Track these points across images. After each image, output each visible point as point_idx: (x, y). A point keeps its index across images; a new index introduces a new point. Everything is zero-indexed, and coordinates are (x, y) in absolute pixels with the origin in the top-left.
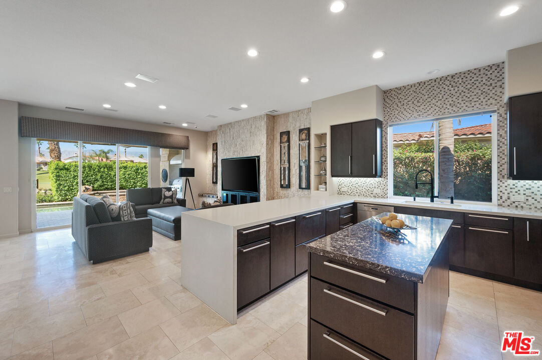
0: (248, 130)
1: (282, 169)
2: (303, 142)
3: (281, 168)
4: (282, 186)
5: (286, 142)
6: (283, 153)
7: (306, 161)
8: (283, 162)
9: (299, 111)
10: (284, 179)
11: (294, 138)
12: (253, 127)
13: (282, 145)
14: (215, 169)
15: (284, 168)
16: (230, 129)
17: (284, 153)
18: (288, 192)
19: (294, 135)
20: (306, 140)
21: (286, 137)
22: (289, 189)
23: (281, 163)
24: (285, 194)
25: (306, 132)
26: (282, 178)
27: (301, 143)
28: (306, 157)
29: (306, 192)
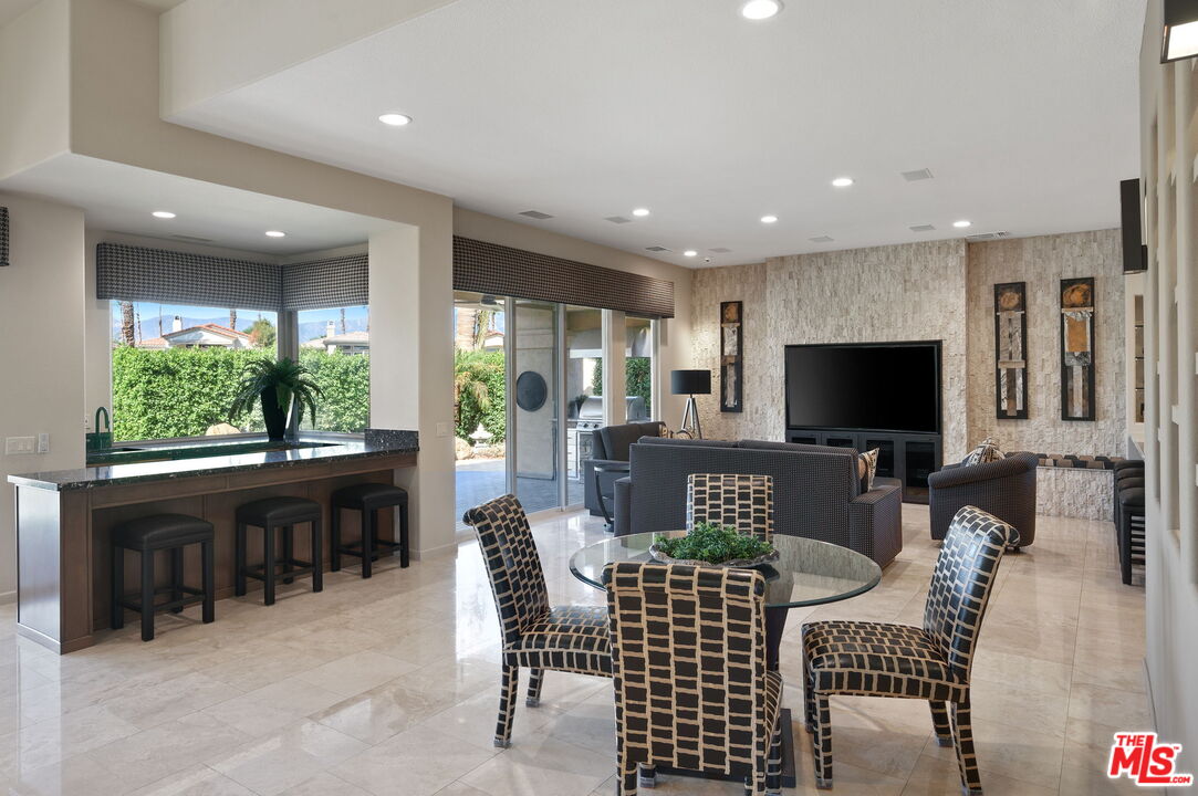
0: (893, 276)
1: (1003, 372)
2: (1076, 309)
3: (998, 371)
4: (1001, 415)
5: (1016, 308)
6: (1004, 333)
7: (1084, 354)
8: (1004, 356)
9: (1058, 236)
10: (1011, 397)
11: (1039, 301)
12: (915, 267)
13: (1003, 316)
14: (731, 372)
15: (1011, 373)
16: (820, 269)
17: (1010, 336)
18: (1020, 429)
19: (1040, 294)
20: (1084, 305)
21: (1016, 296)
22: (1025, 421)
23: (998, 358)
24: (1009, 434)
25: (1085, 287)
26: (1004, 395)
27: (1068, 313)
28: (1084, 345)
29: (1083, 427)
